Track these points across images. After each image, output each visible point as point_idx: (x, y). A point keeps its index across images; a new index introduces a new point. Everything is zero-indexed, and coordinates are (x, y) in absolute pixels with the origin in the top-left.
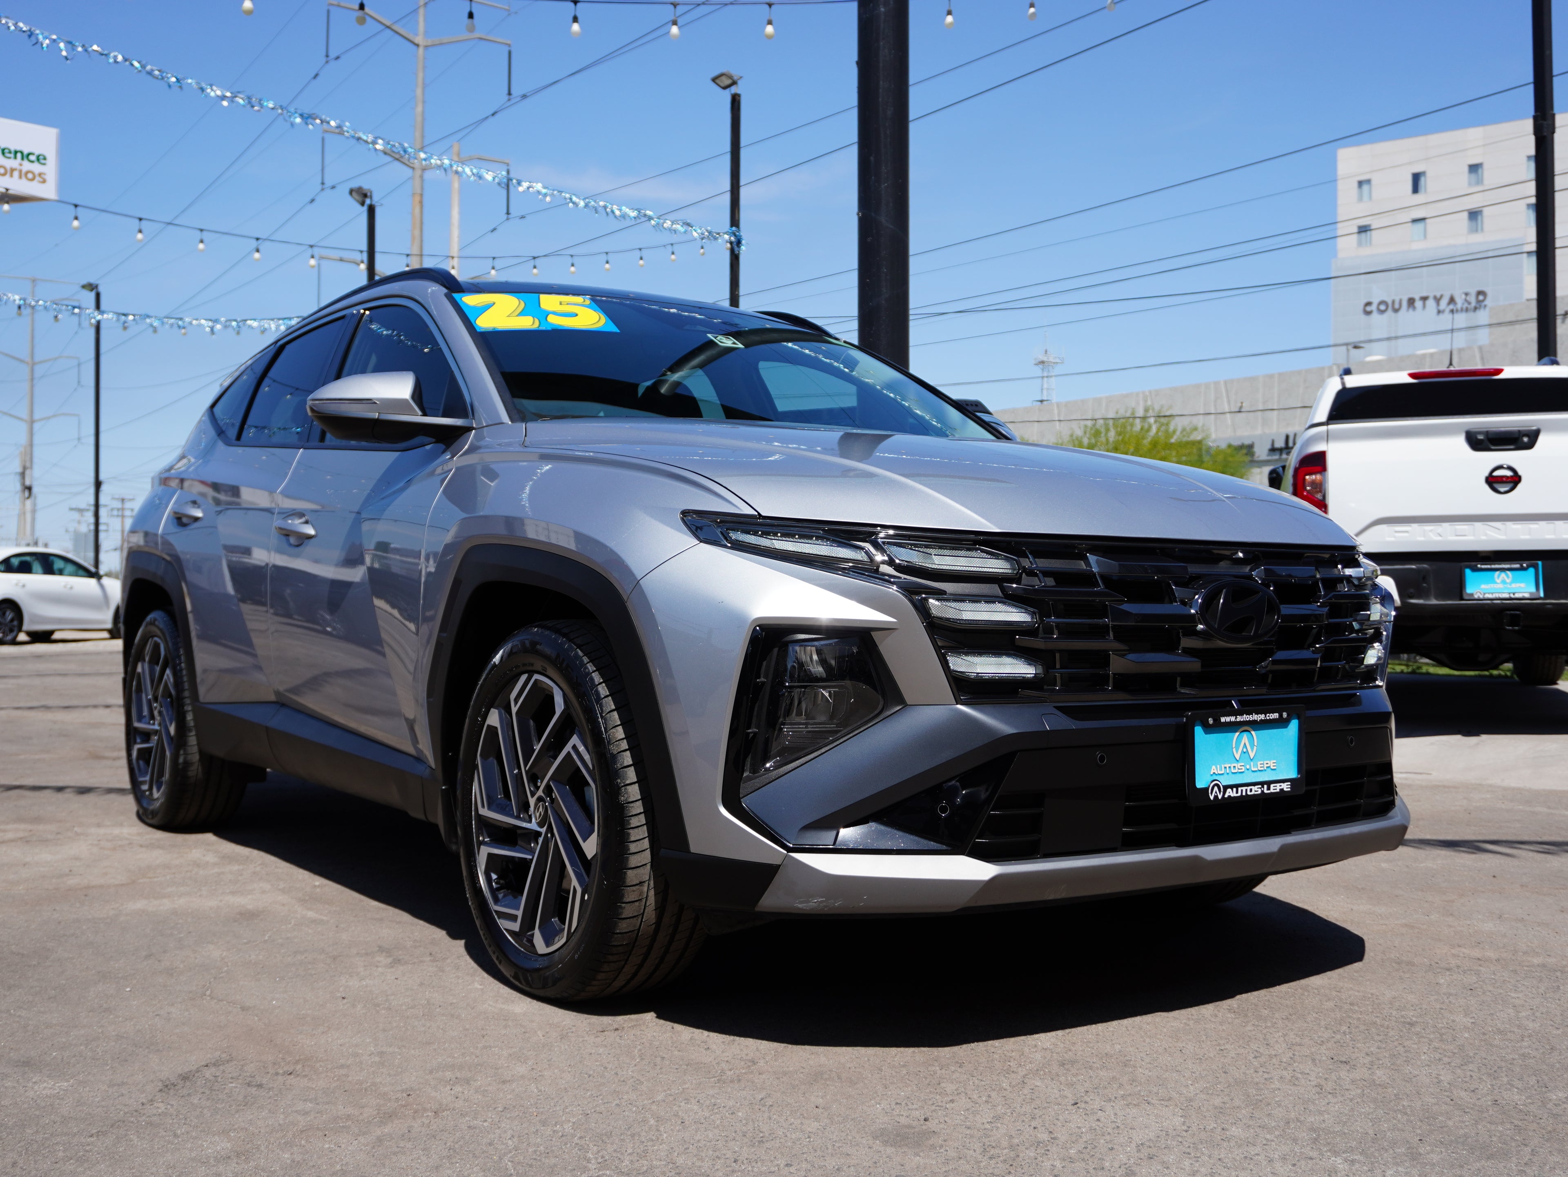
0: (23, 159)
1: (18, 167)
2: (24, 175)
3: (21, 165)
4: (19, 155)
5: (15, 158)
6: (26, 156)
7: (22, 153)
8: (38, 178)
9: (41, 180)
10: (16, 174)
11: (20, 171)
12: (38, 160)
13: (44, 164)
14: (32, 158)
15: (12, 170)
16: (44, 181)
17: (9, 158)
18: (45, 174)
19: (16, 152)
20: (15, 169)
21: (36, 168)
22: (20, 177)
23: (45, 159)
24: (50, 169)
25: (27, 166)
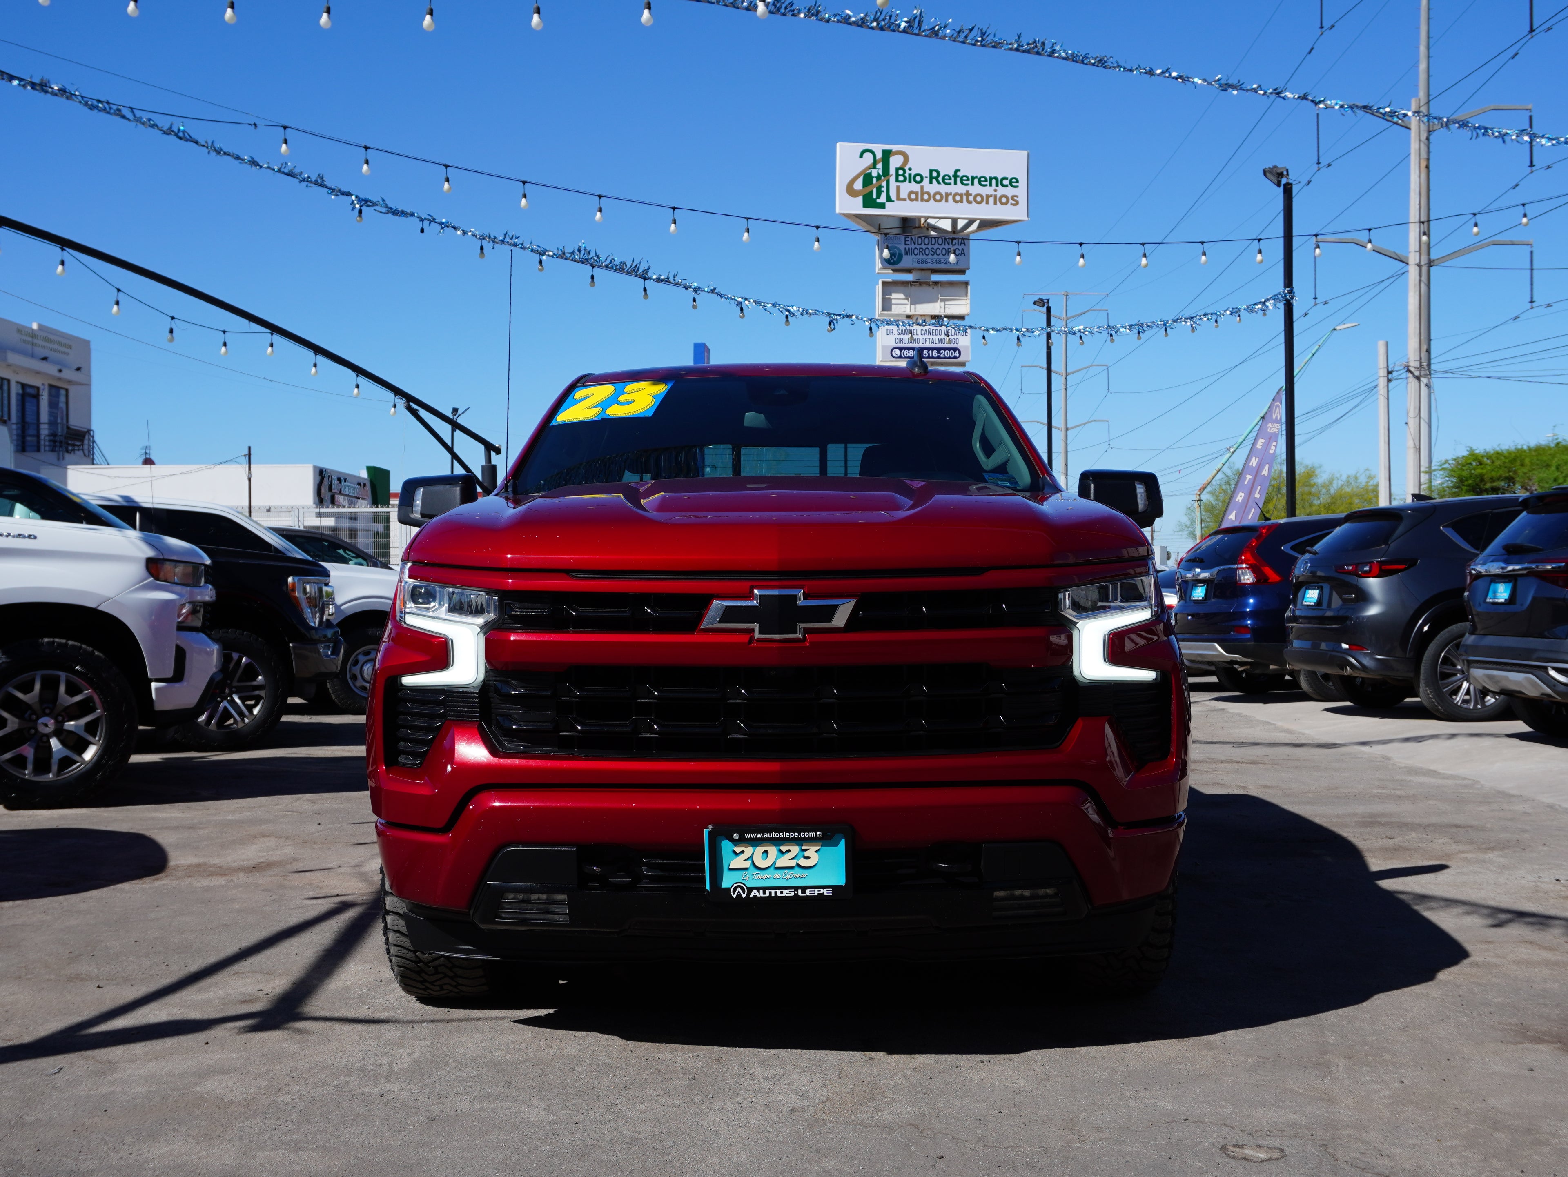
0: (997, 185)
1: (994, 193)
2: (998, 200)
3: (995, 190)
4: (994, 181)
5: (991, 185)
6: (1000, 182)
7: (996, 178)
8: (1011, 201)
9: (1014, 202)
10: (991, 200)
11: (995, 196)
12: (1011, 182)
13: (1017, 187)
14: (1006, 182)
15: (988, 196)
16: (1017, 203)
17: (986, 185)
18: (1017, 196)
19: (991, 179)
20: (991, 196)
21: (1009, 191)
22: (995, 203)
23: (1017, 181)
24: (1021, 191)
25: (1001, 191)
